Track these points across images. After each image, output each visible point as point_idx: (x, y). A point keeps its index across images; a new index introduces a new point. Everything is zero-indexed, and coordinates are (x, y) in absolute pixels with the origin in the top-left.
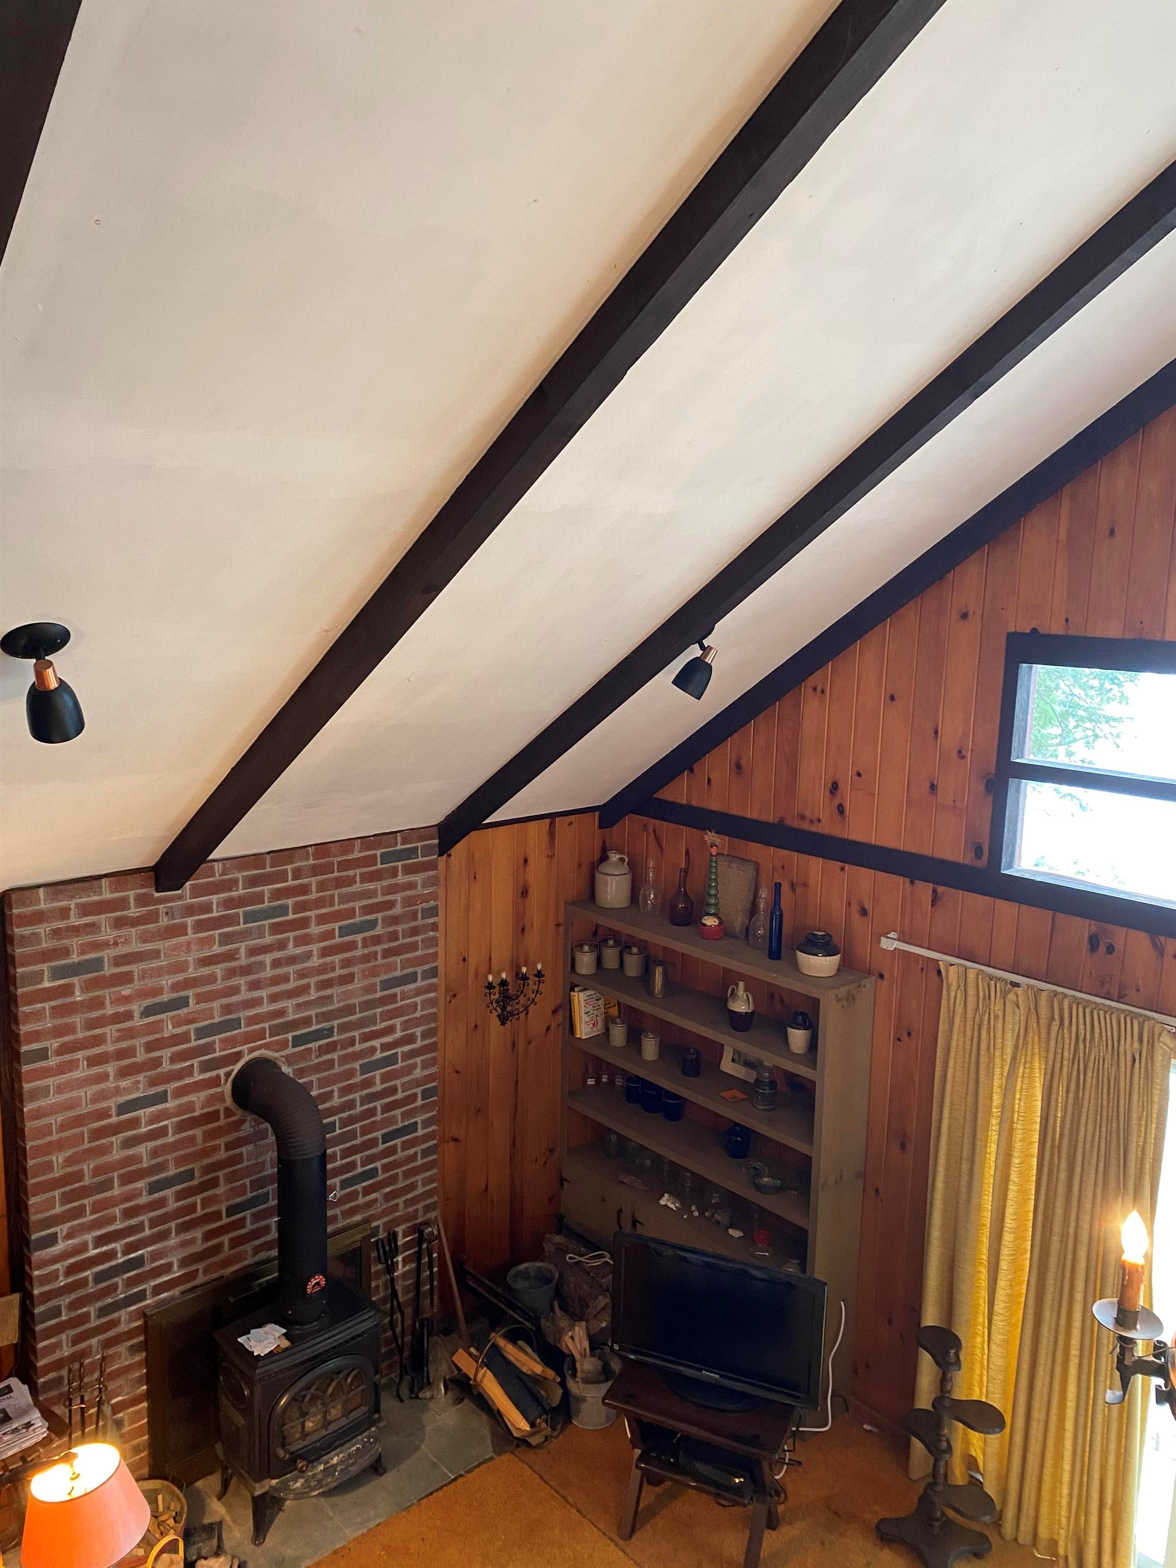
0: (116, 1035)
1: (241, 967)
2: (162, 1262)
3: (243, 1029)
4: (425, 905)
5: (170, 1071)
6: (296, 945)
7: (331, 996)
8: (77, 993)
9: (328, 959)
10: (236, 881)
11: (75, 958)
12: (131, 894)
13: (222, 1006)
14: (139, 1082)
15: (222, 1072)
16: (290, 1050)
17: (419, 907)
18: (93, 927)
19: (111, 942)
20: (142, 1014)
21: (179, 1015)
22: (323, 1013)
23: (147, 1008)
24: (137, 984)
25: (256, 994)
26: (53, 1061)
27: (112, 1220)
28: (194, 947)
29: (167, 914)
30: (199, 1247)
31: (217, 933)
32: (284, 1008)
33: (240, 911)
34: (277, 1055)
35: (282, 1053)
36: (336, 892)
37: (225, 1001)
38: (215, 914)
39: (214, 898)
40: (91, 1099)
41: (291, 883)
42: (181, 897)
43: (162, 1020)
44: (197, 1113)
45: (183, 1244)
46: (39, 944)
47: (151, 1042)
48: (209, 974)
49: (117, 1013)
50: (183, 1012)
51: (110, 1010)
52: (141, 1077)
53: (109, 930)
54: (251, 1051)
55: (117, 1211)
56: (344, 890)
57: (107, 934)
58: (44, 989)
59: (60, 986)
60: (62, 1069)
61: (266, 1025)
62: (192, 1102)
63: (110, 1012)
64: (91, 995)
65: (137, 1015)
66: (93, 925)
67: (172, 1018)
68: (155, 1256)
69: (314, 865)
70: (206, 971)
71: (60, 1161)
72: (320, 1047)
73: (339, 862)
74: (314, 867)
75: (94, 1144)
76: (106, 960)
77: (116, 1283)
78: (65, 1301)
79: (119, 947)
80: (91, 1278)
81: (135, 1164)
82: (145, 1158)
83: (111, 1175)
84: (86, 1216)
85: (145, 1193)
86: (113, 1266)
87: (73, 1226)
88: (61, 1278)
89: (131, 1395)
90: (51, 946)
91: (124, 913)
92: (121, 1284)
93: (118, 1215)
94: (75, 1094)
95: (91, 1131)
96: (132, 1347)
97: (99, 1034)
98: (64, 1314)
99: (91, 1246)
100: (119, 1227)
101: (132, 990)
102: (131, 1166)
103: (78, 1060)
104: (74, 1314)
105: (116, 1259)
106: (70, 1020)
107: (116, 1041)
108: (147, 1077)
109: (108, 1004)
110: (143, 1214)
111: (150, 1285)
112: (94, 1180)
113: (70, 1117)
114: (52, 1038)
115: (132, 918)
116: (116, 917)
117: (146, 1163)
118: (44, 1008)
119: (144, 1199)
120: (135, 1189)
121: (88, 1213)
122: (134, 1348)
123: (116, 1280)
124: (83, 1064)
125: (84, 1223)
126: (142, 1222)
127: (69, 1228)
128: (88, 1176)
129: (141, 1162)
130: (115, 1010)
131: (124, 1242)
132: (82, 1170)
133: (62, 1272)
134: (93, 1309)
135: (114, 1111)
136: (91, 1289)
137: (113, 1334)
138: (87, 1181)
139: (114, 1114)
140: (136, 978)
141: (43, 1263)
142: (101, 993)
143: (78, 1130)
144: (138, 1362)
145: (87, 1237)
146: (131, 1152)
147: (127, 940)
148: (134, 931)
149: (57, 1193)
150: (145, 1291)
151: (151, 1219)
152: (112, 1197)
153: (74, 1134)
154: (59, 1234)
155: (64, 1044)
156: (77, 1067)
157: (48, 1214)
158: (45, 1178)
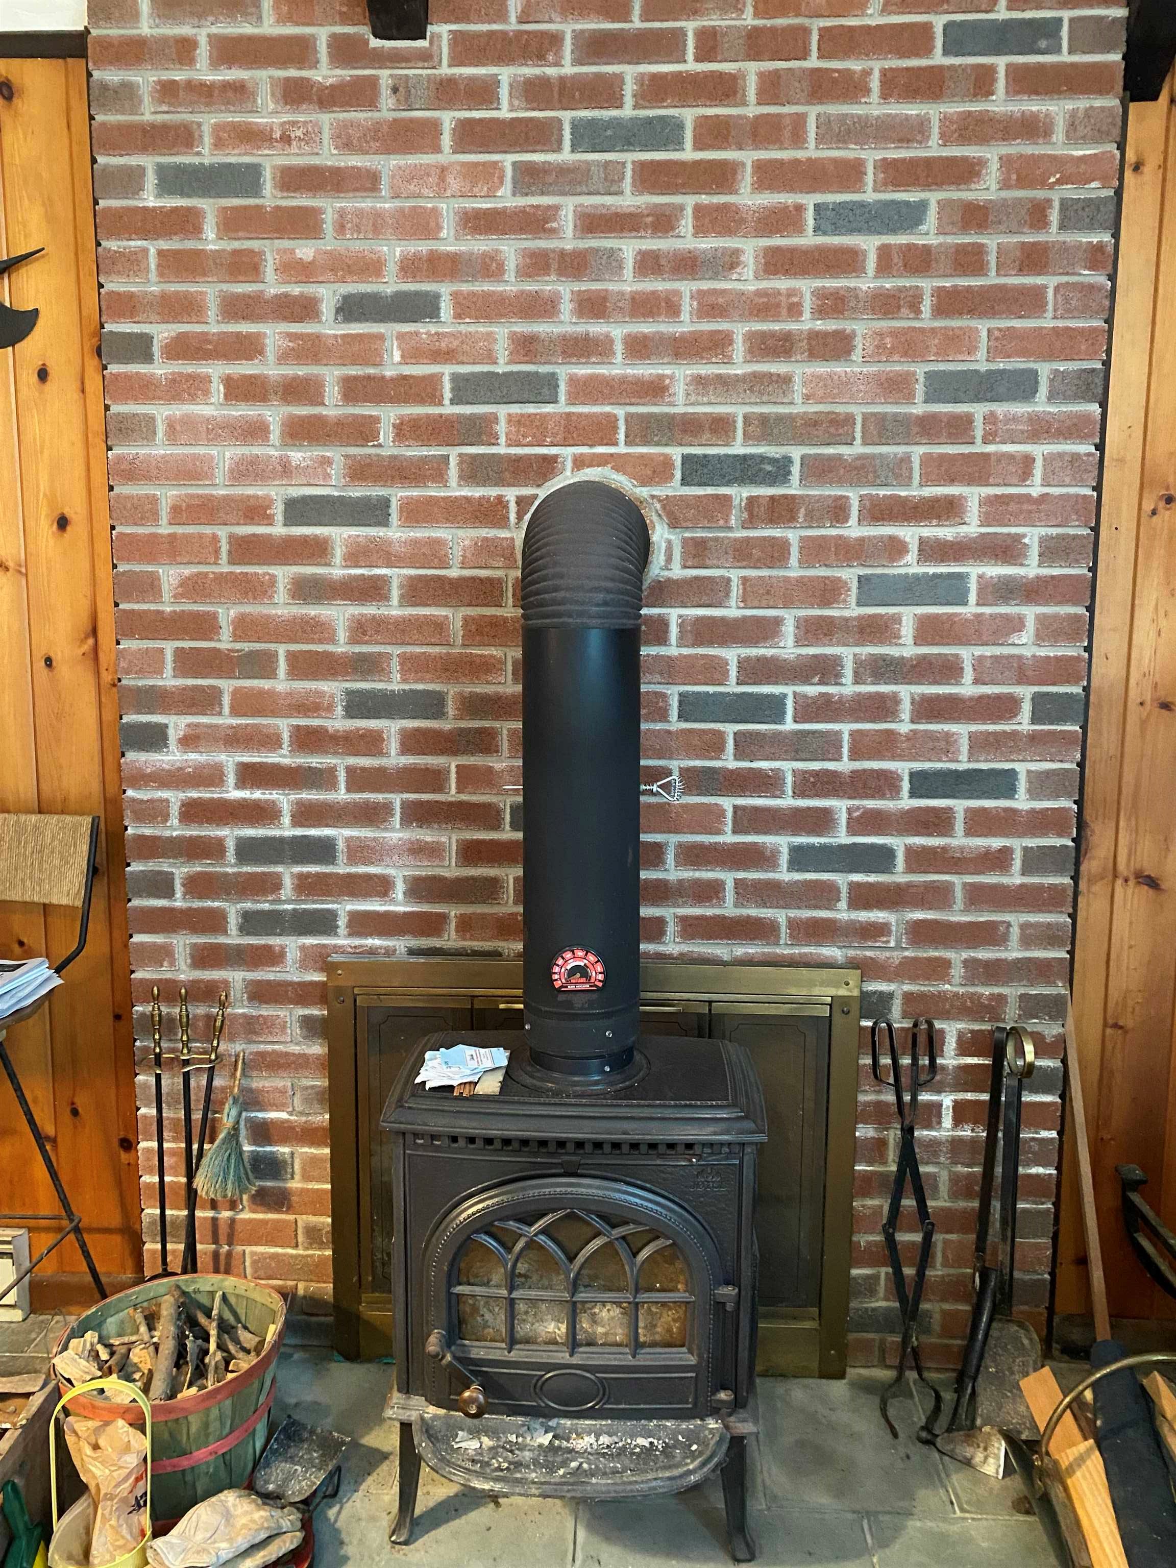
0: (285, 344)
1: (562, 254)
2: (372, 870)
3: (562, 407)
4: (1070, 191)
5: (394, 458)
6: (700, 230)
7: (785, 381)
8: (210, 232)
9: (782, 284)
10: (555, 40)
11: (205, 154)
12: (322, 34)
13: (513, 337)
14: (328, 462)
15: (511, 494)
16: (674, 488)
17: (1056, 197)
18: (241, 93)
19: (277, 135)
20: (338, 311)
21: (417, 334)
22: (764, 419)
23: (347, 298)
24: (330, 243)
25: (596, 328)
26: (161, 369)
27: (271, 741)
28: (454, 183)
29: (395, 90)
30: (450, 869)
31: (508, 160)
32: (662, 377)
33: (567, 116)
34: (643, 492)
35: (658, 491)
36: (813, 112)
37: (523, 327)
38: (504, 113)
39: (505, 74)
40: (231, 471)
41: (691, 65)
42: (425, 57)
43: (381, 337)
44: (454, 573)
45: (418, 850)
46: (139, 109)
47: (355, 378)
48: (485, 254)
49: (286, 295)
50: (424, 329)
51: (273, 287)
52: (336, 454)
53: (271, 106)
54: (580, 463)
55: (284, 726)
56: (834, 109)
57: (267, 113)
58: (145, 209)
59: (175, 210)
60: (177, 390)
61: (620, 412)
62: (438, 542)
63: (273, 291)
64: (236, 245)
65: (327, 309)
66: (240, 88)
67: (401, 337)
68: (358, 851)
69: (755, 29)
70: (479, 245)
71: (175, 582)
72: (751, 500)
73: (823, 31)
74: (754, 34)
75: (238, 569)
76: (268, 174)
77: (278, 876)
78: (180, 871)
79: (294, 149)
80: (231, 845)
81: (321, 642)
82: (342, 635)
83: (272, 646)
84: (220, 714)
85: (339, 710)
86: (274, 839)
87: (197, 725)
88: (174, 821)
89: (304, 1119)
90: (160, 118)
91: (305, 73)
92: (288, 882)
93: (286, 736)
94: (201, 451)
95: (234, 540)
96: (306, 1022)
97: (249, 336)
98: (178, 895)
99: (231, 779)
100: (286, 761)
101: (317, 251)
102: (312, 641)
103: (207, 379)
104: (197, 904)
105: (279, 826)
106: (193, 288)
107: (284, 357)
108: (346, 456)
109: (269, 273)
110: (336, 753)
111: (345, 907)
112: (238, 646)
113: (192, 496)
114: (158, 318)
115: (322, 88)
116: (287, 79)
117: (341, 646)
118: (145, 251)
119: (338, 723)
120: (320, 694)
121: (226, 710)
122: (310, 1026)
123: (279, 869)
124: (218, 390)
125: (216, 726)
126: (332, 770)
127: (188, 725)
128: (226, 633)
129: (332, 640)
130: (283, 289)
131: (292, 797)
132: (214, 616)
133: (175, 810)
134: (233, 910)
135: (278, 510)
136: (230, 866)
137: (271, 977)
138: (225, 642)
139: (279, 518)
140: (328, 228)
141: (142, 779)
142: (254, 245)
143: (208, 530)
144: (318, 1057)
145: (222, 757)
146: (313, 611)
147: (311, 137)
148: (326, 120)
149: (169, 647)
150: (333, 915)
151: (350, 770)
152: (271, 693)
153: (201, 536)
154: (171, 732)
155: (181, 338)
156: (207, 393)
157: (151, 682)
158: (145, 607)
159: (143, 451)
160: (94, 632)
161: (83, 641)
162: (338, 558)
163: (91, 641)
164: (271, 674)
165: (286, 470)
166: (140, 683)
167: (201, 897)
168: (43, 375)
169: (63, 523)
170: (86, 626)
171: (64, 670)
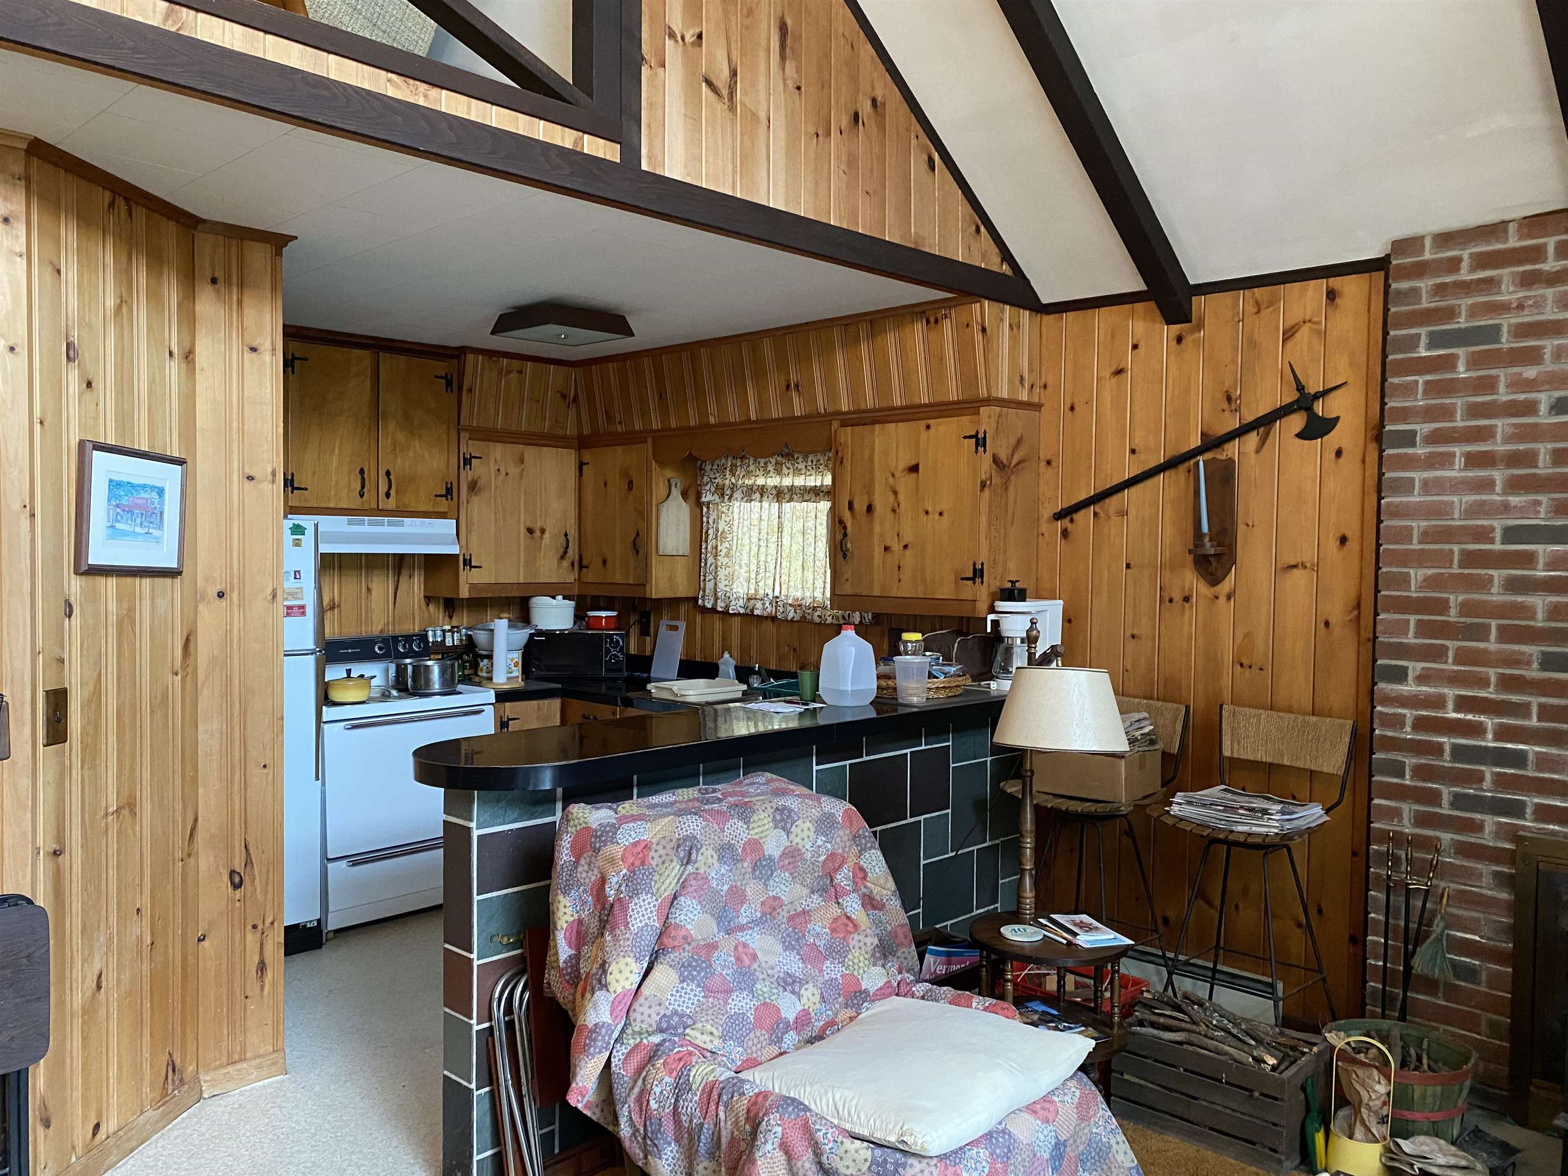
0: (1511, 430)
2: (1556, 776)
8: (1461, 367)
11: (1462, 322)
12: (1551, 242)
14: (1539, 503)
18: (1490, 284)
19: (1514, 305)
20: (1552, 408)
23: (1559, 400)
24: (1548, 366)
26: (1421, 450)
27: (1483, 683)
40: (1466, 510)
46: (1419, 301)
47: (1563, 450)
49: (1513, 401)
51: (1503, 395)
52: (1544, 498)
53: (1511, 289)
55: (1492, 673)
57: (1508, 293)
58: (1420, 357)
59: (1439, 356)
60: (1432, 462)
63: (1505, 398)
64: (1480, 373)
65: (1543, 408)
66: (1490, 281)
68: (1545, 763)
71: (1420, 578)
75: (1466, 571)
76: (1505, 329)
77: (1482, 772)
78: (1410, 761)
79: (1526, 312)
80: (1447, 748)
81: (1525, 619)
82: (1540, 615)
83: (1487, 621)
84: (1446, 662)
85: (1535, 665)
86: (1480, 747)
87: (1429, 669)
88: (1408, 729)
89: (1492, 943)
90: (1433, 305)
91: (1538, 266)
92: (1488, 776)
93: (1493, 680)
94: (1446, 498)
95: (1463, 552)
96: (1496, 874)
97: (1486, 426)
98: (1407, 777)
99: (1450, 705)
100: (1493, 696)
101: (1538, 373)
102: (1519, 619)
103: (1453, 455)
104: (1420, 784)
105: (1484, 739)
106: (1448, 401)
107: (1508, 439)
108: (1553, 499)
109: (1502, 388)
110: (1531, 694)
111: (1532, 800)
112: (1462, 620)
113: (1437, 526)
114: (1421, 420)
115: (1549, 273)
116: (1524, 272)
117: (1540, 622)
118: (1417, 382)
119: (1534, 673)
120: (1523, 654)
121: (1450, 660)
122: (1501, 880)
123: (1483, 768)
124: (1459, 462)
125: (1443, 670)
126: (1528, 705)
127: (1423, 668)
128: (1453, 612)
129: (1533, 618)
130: (1512, 397)
131: (1496, 721)
132: (1447, 601)
133: (1409, 722)
134: (1446, 792)
135: (1498, 534)
136: (1446, 761)
137: (1473, 840)
138: (1453, 616)
139: (1498, 539)
140: (1547, 357)
141: (1389, 700)
142: (1493, 372)
143: (1446, 547)
144: (1506, 901)
145: (1446, 691)
146: (1520, 599)
147: (1539, 304)
148: (1550, 293)
149: (1413, 619)
150: (1523, 804)
151: (1541, 706)
152: (1485, 651)
153: (1441, 551)
154: (1410, 672)
155: (1437, 430)
156: (1452, 464)
157: (1399, 640)
158: (1399, 593)
159: (1404, 499)
160: (1358, 606)
161: (1350, 612)
162: (1541, 565)
163: (1355, 613)
164: (1486, 639)
165: (1506, 508)
166: (1392, 640)
167: (1424, 780)
168: (1339, 453)
169: (1343, 540)
170: (1355, 603)
171: (1337, 630)
